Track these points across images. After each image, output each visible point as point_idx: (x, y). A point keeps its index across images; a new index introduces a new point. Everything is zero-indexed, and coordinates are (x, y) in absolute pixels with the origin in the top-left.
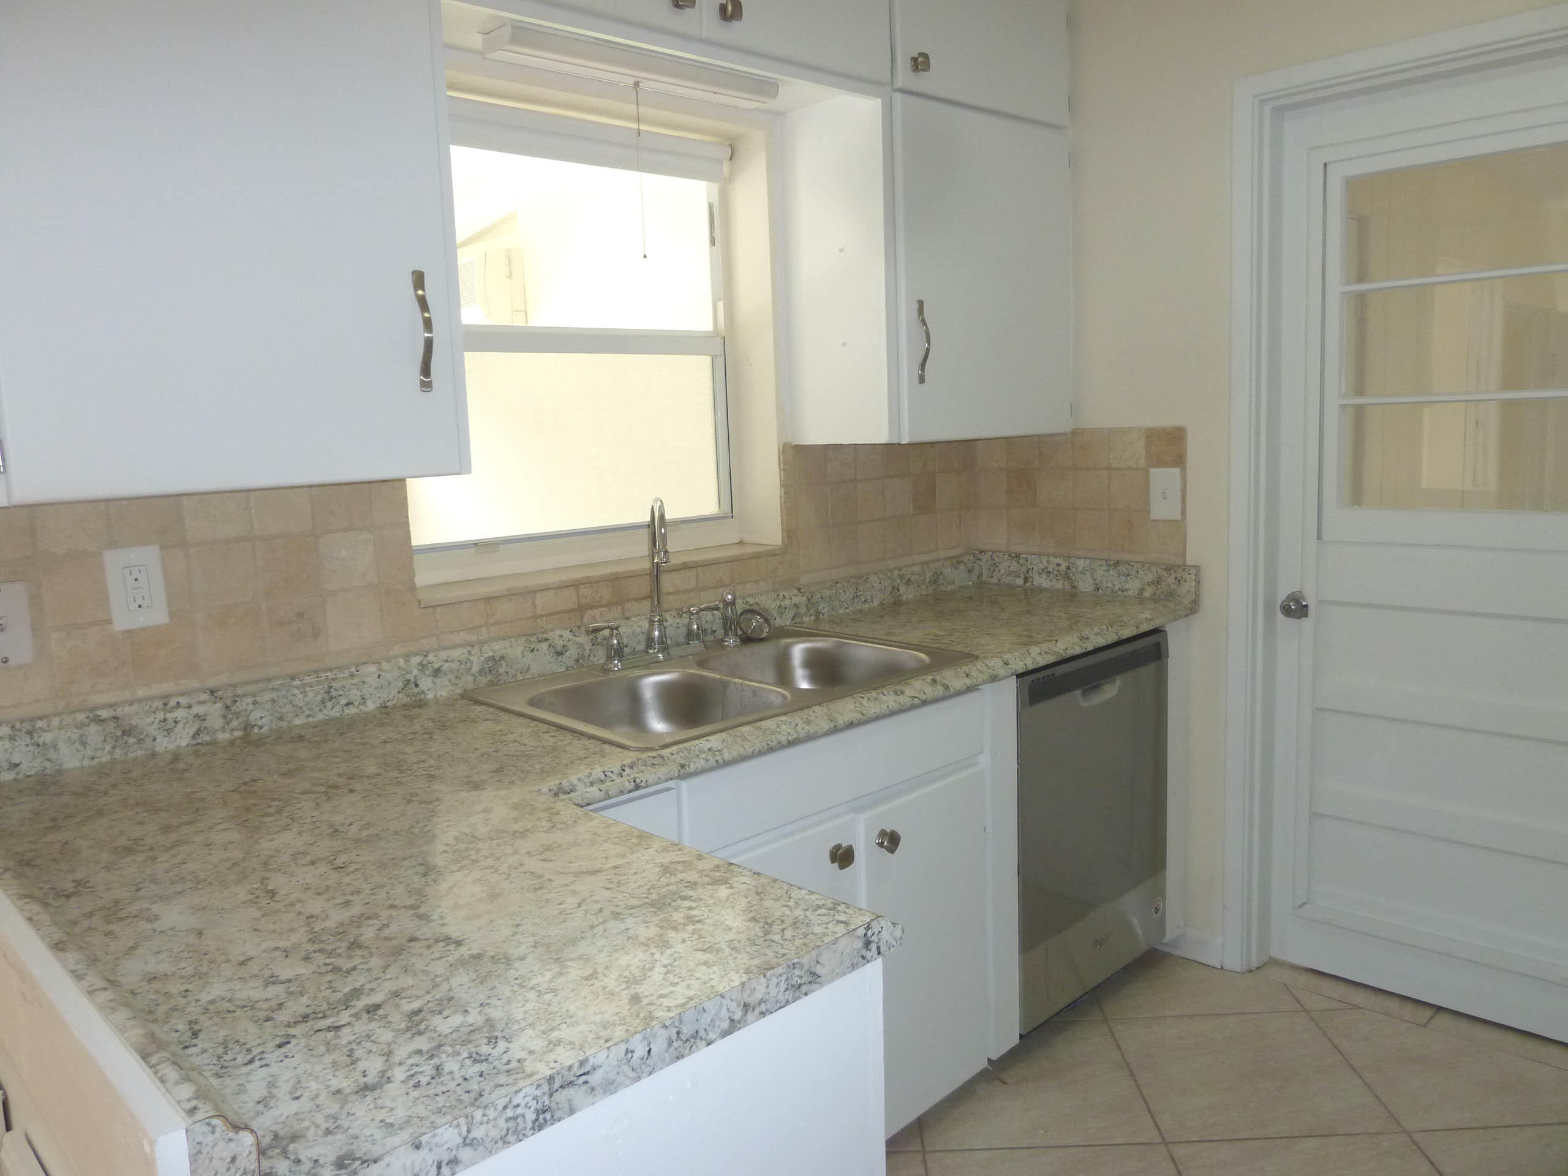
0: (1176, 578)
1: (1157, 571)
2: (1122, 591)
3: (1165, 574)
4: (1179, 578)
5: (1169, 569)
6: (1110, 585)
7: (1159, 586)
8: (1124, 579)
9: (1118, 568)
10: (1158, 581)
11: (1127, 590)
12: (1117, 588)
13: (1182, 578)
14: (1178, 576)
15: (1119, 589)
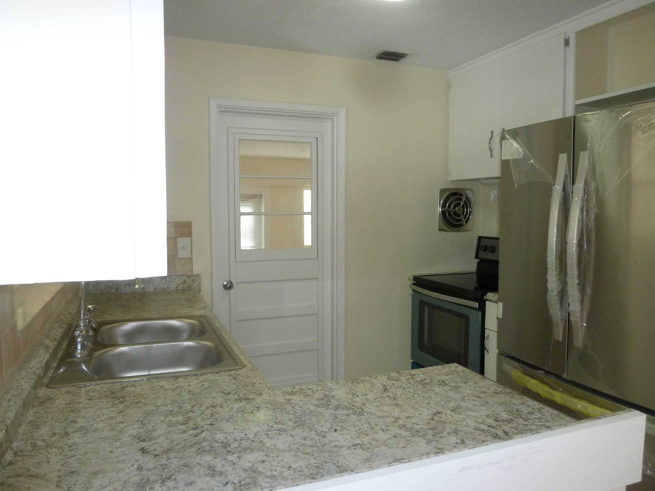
0: (192, 280)
1: (184, 279)
2: (168, 288)
3: (187, 279)
4: (194, 280)
5: (189, 277)
6: (162, 287)
7: (185, 284)
8: (168, 283)
9: (166, 279)
10: (184, 282)
11: (170, 287)
12: (165, 287)
13: (195, 279)
14: (193, 279)
15: (166, 288)
